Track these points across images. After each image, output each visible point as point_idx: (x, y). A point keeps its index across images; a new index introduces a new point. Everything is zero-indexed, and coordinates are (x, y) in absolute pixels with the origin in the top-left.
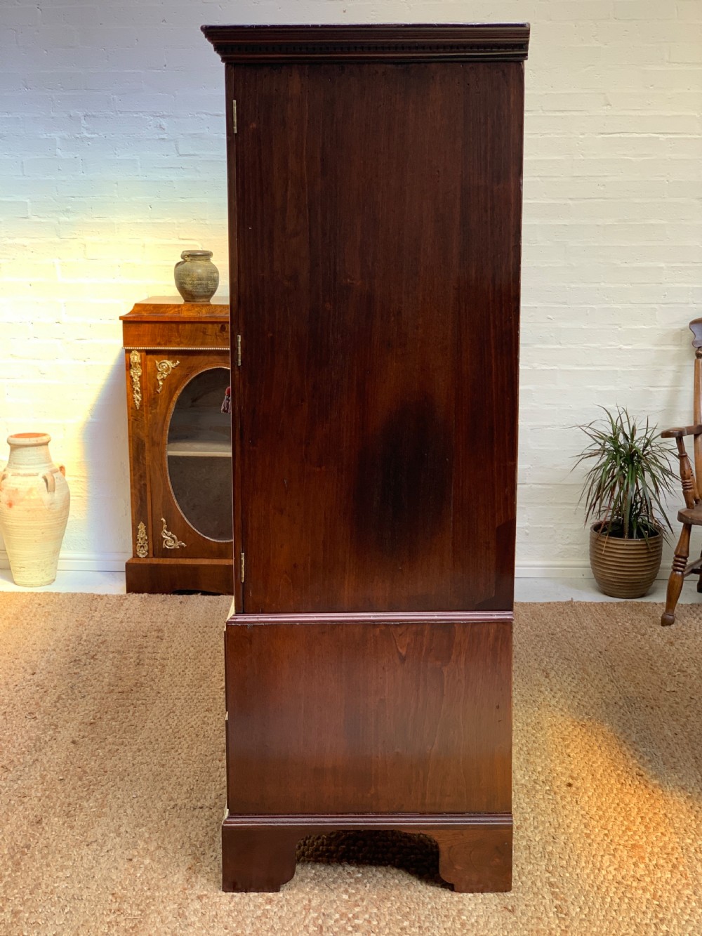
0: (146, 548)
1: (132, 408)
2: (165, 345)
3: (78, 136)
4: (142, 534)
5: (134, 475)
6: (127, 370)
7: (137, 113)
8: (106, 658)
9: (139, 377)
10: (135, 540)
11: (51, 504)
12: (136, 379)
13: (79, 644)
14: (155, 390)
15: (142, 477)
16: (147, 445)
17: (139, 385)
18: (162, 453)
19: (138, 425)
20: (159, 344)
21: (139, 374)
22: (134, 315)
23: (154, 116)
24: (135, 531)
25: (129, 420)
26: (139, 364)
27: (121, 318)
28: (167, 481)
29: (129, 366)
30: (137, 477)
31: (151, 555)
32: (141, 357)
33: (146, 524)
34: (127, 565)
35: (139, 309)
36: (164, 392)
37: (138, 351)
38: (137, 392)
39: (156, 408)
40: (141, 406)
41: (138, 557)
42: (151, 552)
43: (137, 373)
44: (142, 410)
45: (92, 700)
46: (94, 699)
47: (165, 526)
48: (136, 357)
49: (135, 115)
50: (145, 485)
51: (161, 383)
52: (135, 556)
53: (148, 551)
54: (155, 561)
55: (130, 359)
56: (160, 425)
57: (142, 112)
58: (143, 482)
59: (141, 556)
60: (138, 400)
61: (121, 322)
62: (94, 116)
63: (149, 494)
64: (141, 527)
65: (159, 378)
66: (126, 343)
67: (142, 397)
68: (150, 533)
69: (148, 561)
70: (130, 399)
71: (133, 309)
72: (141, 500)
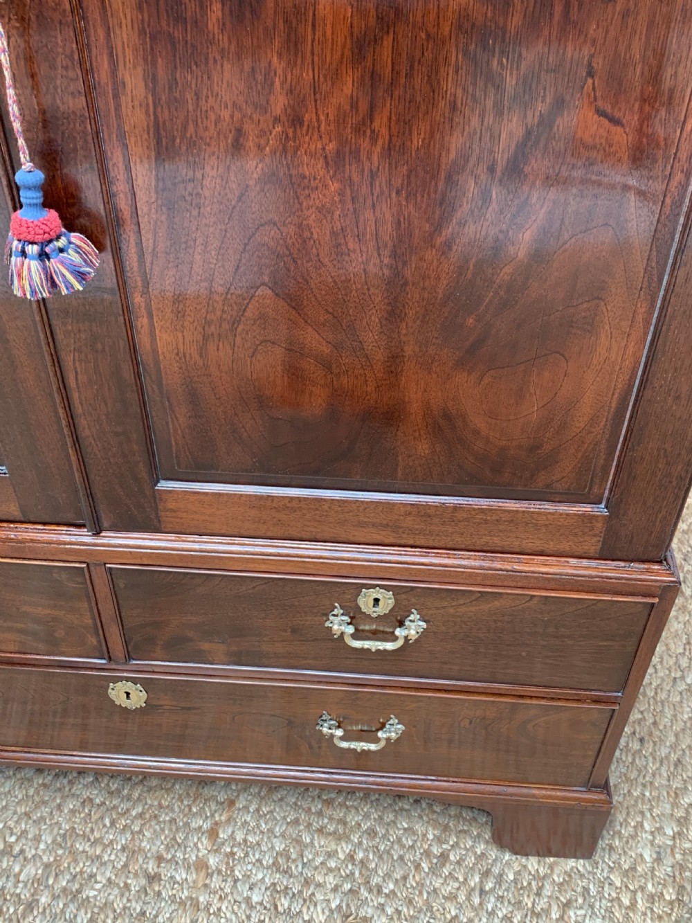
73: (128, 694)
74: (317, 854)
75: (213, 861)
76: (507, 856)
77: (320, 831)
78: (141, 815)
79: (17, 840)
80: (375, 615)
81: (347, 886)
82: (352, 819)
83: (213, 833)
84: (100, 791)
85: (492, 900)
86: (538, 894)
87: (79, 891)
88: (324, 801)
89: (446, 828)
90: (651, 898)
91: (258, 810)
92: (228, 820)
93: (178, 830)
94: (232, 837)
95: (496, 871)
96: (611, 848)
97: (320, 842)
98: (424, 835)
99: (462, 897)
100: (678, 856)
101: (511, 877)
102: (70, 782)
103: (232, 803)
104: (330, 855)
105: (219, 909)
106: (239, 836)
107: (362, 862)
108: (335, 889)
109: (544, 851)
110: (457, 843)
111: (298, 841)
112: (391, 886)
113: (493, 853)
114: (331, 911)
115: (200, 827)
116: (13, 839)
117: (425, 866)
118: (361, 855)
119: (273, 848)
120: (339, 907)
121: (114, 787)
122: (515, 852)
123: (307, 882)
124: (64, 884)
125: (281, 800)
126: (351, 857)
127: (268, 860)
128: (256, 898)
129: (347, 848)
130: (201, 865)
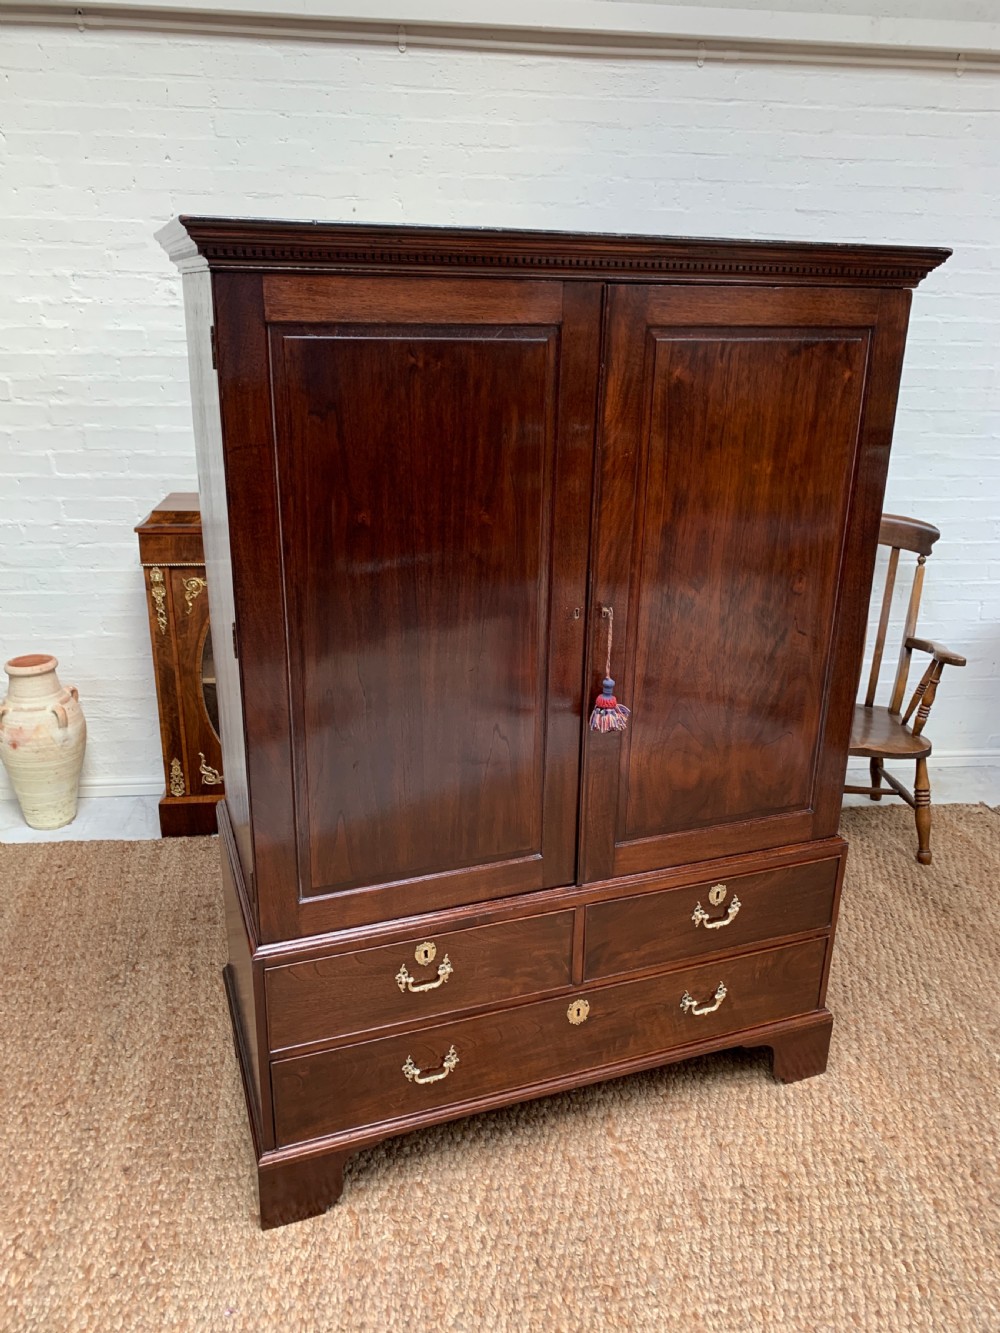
0: (183, 786)
1: (156, 634)
2: (194, 560)
3: (66, 300)
4: (176, 770)
5: (164, 708)
6: (147, 589)
7: (140, 273)
8: (150, 969)
9: (163, 598)
10: (169, 778)
11: (64, 741)
12: (159, 599)
13: (114, 940)
14: (183, 611)
15: (173, 709)
16: (177, 674)
17: (163, 607)
18: (196, 683)
19: (164, 652)
20: (186, 560)
21: (163, 594)
22: (152, 525)
23: (160, 278)
24: (168, 768)
25: (153, 647)
26: (162, 582)
27: (136, 530)
28: (204, 713)
29: (150, 585)
30: (166, 710)
31: (188, 793)
32: (164, 574)
33: (181, 759)
34: (161, 806)
35: (158, 517)
36: (194, 614)
37: (160, 567)
38: (162, 615)
39: (186, 632)
40: (167, 630)
41: (174, 796)
42: (188, 790)
43: (159, 593)
44: (170, 635)
45: (141, 1064)
46: (143, 1059)
47: (204, 761)
48: (157, 575)
49: (138, 277)
50: (177, 718)
51: (191, 604)
52: (169, 794)
53: (185, 789)
54: (194, 800)
55: (150, 578)
56: (192, 651)
57: (146, 273)
58: (174, 715)
59: (177, 795)
60: (163, 624)
61: (137, 534)
62: (85, 277)
63: (182, 728)
64: (176, 764)
65: (187, 598)
66: (143, 560)
67: (168, 621)
68: (186, 769)
69: (186, 801)
70: (154, 624)
71: (151, 518)
72: (173, 734)
73: (579, 1010)
74: (679, 1123)
75: (623, 1147)
76: (782, 1087)
77: (671, 1111)
78: (558, 1142)
79: (491, 1181)
80: (716, 904)
81: (708, 1132)
82: (686, 1098)
83: (610, 1134)
84: (522, 1137)
85: (791, 1109)
86: (812, 1097)
87: (555, 1191)
88: (662, 1096)
89: (740, 1086)
90: (868, 1080)
91: (627, 1114)
92: (614, 1125)
93: (589, 1140)
94: (623, 1132)
95: (782, 1095)
96: (832, 1064)
97: (676, 1117)
98: (731, 1092)
99: (774, 1114)
100: (867, 1056)
101: (792, 1095)
102: (497, 1140)
103: (609, 1116)
104: (686, 1121)
105: (646, 1169)
106: (627, 1130)
107: (707, 1117)
108: (703, 1135)
109: (800, 1078)
110: (752, 1090)
111: (663, 1120)
112: (732, 1122)
113: (774, 1088)
114: (710, 1147)
115: (600, 1135)
116: (487, 1182)
117: (743, 1107)
118: (704, 1114)
119: (651, 1129)
120: (712, 1143)
121: (529, 1133)
122: (785, 1082)
123: (685, 1138)
124: (541, 1191)
125: (637, 1104)
126: (699, 1116)
127: (654, 1136)
128: (663, 1156)
129: (695, 1113)
130: (618, 1152)
